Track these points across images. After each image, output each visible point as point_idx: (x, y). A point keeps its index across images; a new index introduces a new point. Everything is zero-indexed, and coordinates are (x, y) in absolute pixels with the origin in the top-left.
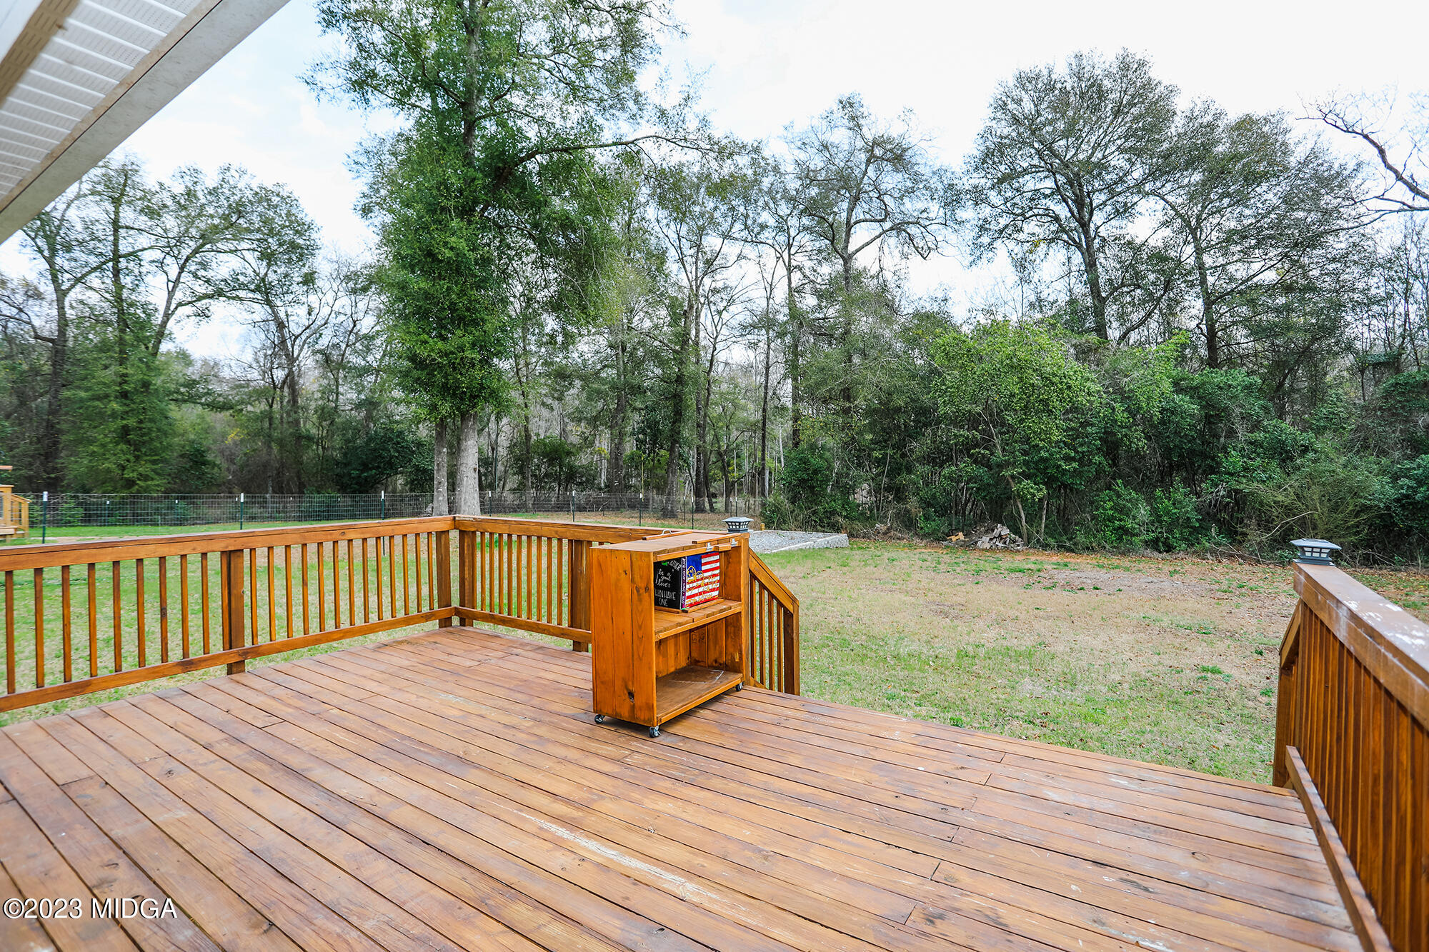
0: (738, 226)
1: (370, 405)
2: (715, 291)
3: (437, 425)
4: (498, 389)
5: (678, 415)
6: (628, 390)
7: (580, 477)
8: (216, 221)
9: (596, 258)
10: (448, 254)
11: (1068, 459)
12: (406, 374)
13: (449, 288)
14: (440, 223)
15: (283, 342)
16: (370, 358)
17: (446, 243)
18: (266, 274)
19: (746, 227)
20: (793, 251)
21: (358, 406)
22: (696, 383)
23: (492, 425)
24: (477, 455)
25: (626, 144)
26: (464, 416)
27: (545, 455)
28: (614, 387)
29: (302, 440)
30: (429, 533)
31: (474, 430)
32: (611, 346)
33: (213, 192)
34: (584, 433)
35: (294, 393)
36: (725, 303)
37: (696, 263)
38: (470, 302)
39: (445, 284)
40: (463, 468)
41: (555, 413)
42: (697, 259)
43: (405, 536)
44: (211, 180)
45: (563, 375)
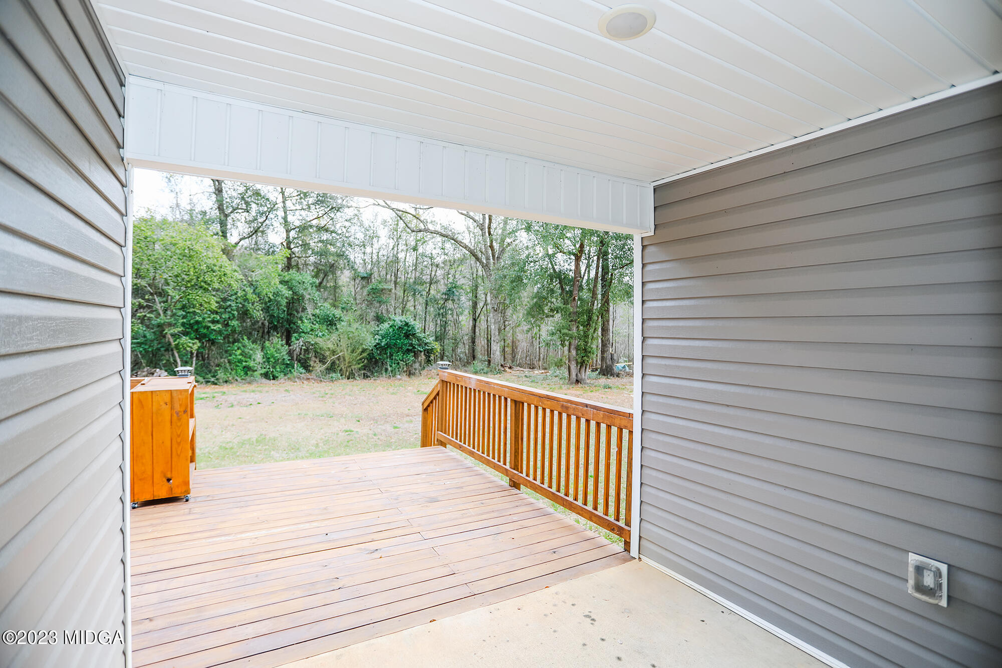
11: (213, 322)
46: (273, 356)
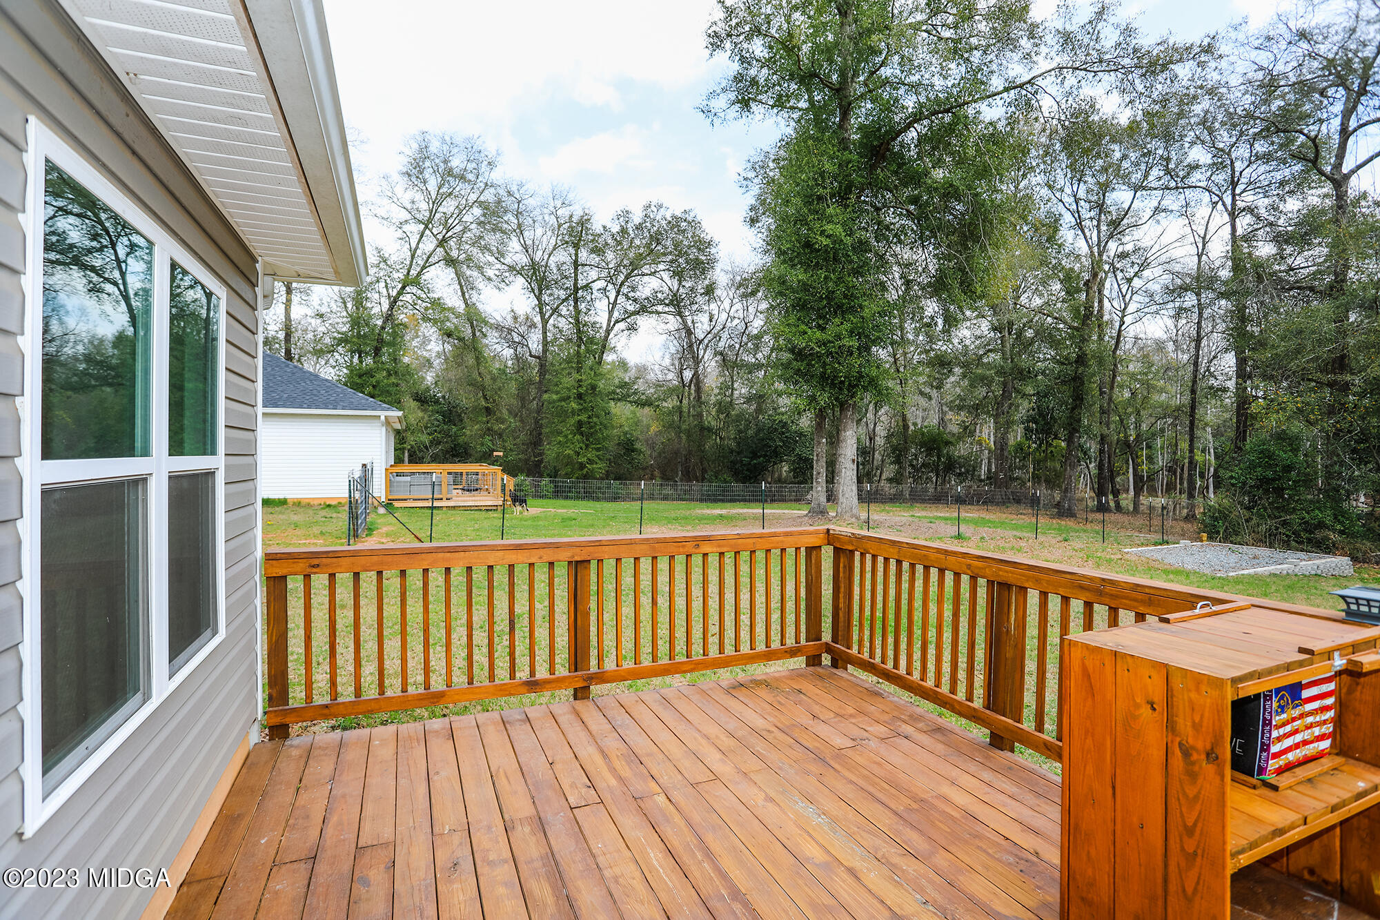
0: (1155, 172)
1: (759, 398)
2: (1123, 256)
3: (817, 416)
4: (877, 377)
5: (1079, 399)
6: (1018, 374)
7: (960, 468)
8: (642, 250)
9: (984, 226)
10: (825, 241)
12: (786, 366)
13: (826, 277)
14: (817, 212)
15: (691, 346)
16: (760, 356)
17: (822, 233)
18: (678, 290)
19: (1168, 172)
20: (1238, 191)
21: (749, 400)
22: (1101, 362)
23: (870, 415)
24: (855, 446)
25: (1021, 86)
26: (843, 406)
27: (922, 444)
28: (1001, 372)
29: (705, 430)
30: (797, 549)
31: (853, 419)
32: (994, 329)
33: (639, 227)
34: (964, 422)
35: (699, 390)
36: (1136, 268)
37: (1098, 226)
38: (848, 288)
39: (822, 274)
40: (841, 459)
41: (933, 402)
42: (1099, 221)
43: (768, 551)
44: (637, 218)
45: (942, 363)
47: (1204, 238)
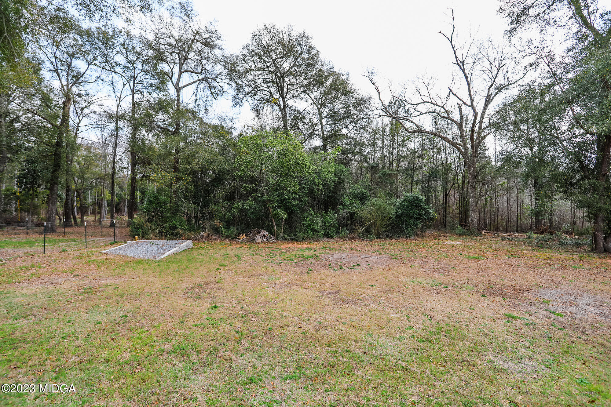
2: (80, 96)
11: (294, 199)
36: (86, 104)
42: (68, 73)
46: (328, 222)
47: (120, 98)
